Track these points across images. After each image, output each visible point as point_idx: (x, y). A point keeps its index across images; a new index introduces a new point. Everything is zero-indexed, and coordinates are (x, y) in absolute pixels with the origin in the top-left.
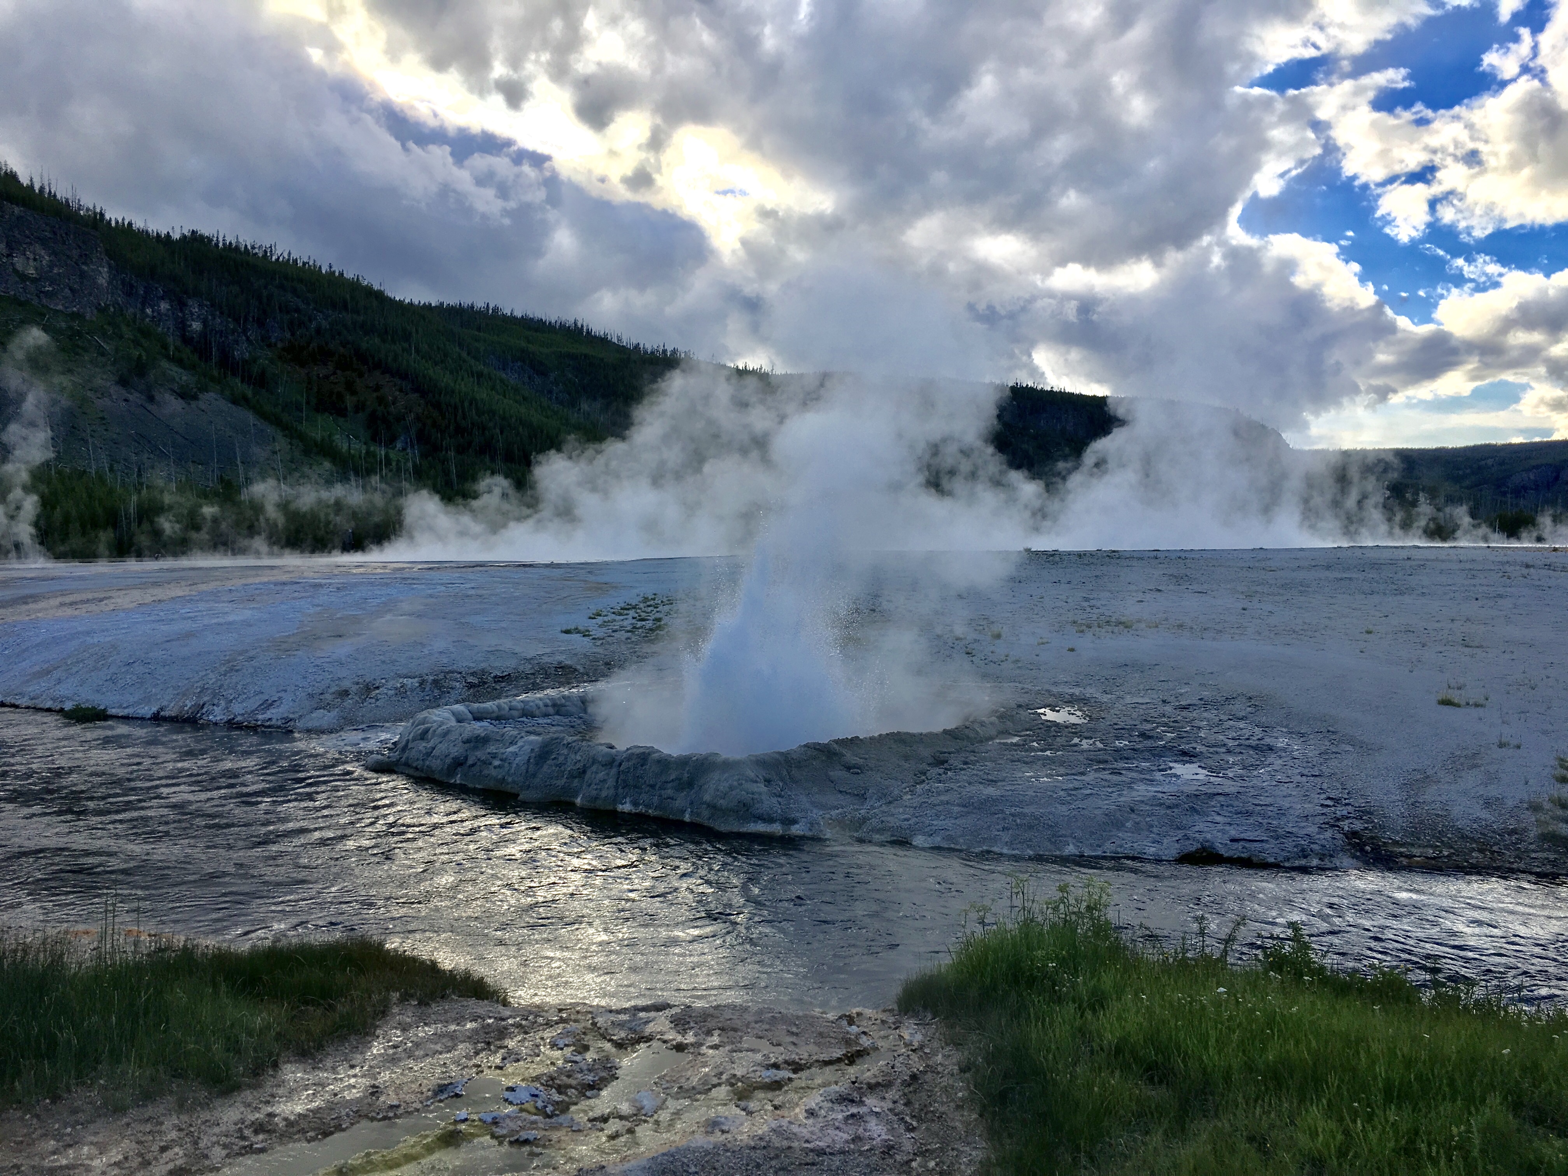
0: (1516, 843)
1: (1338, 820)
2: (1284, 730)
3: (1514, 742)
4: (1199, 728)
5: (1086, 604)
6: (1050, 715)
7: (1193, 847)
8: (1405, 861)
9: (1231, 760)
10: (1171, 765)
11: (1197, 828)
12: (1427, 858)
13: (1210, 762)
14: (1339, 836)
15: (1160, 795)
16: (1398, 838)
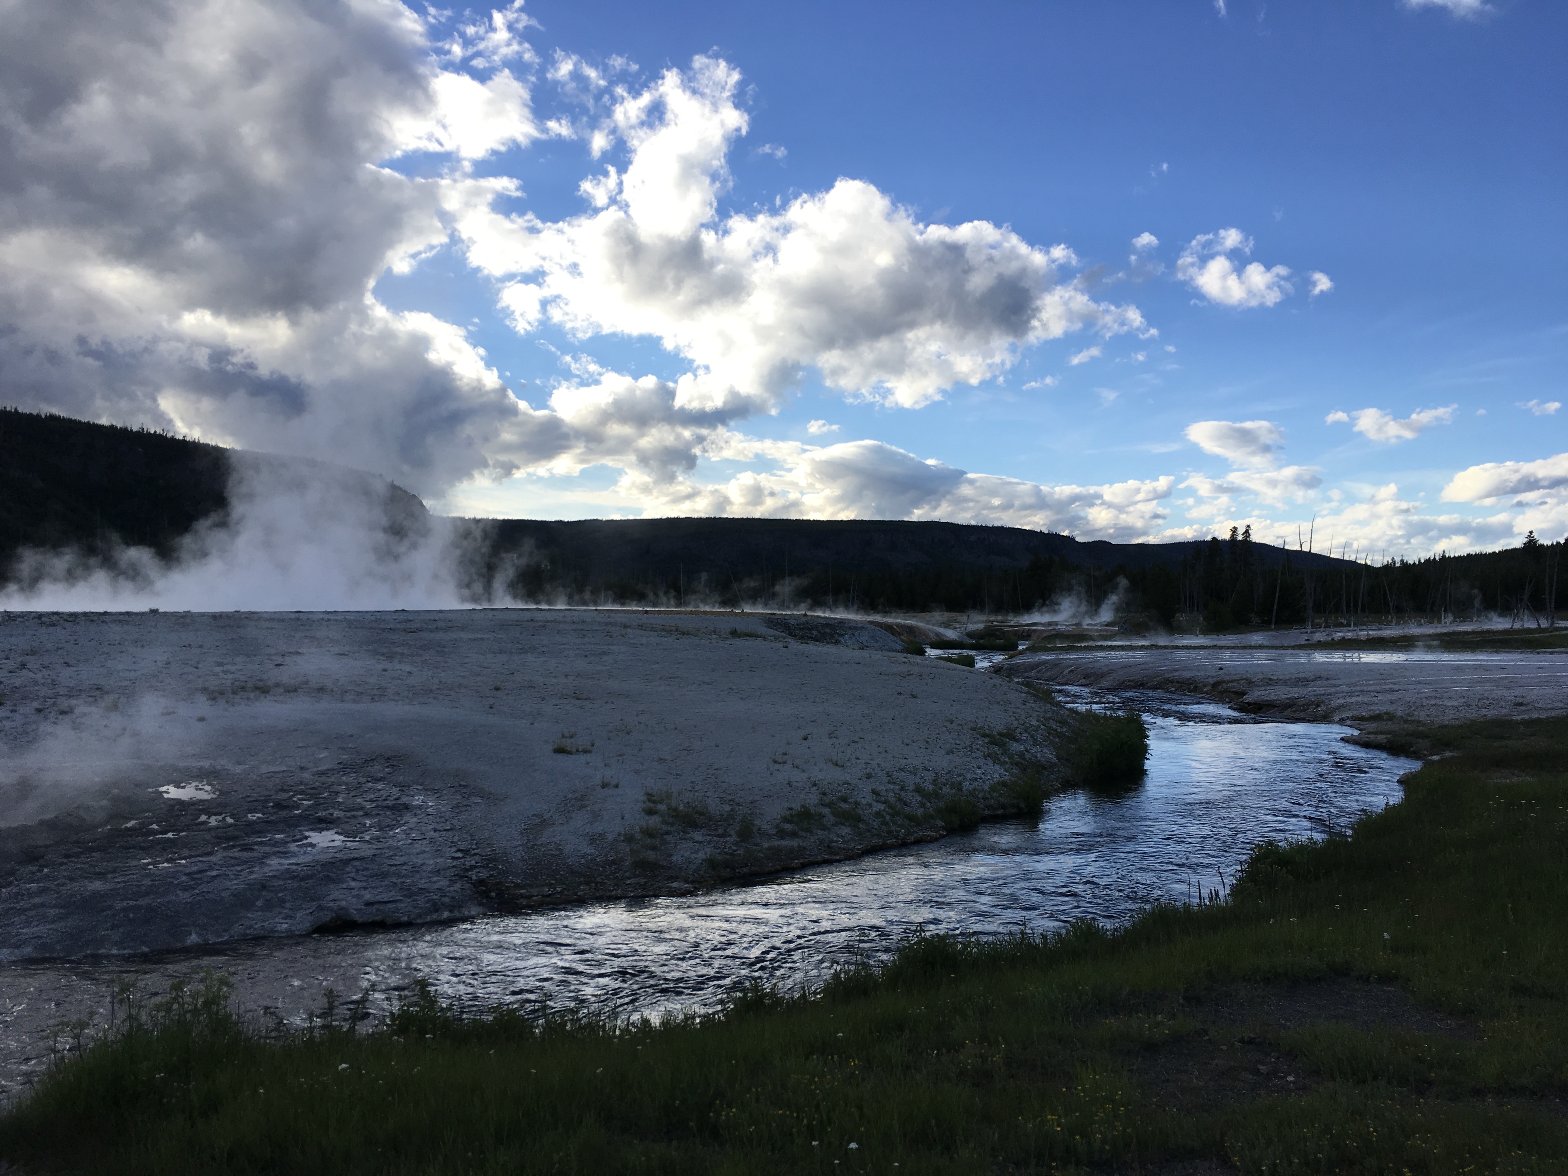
0: (615, 873)
1: (467, 870)
2: (419, 787)
3: (614, 782)
4: (337, 793)
5: (218, 669)
6: (173, 792)
7: (326, 917)
8: (524, 902)
9: (368, 822)
10: (307, 834)
11: (331, 897)
12: (543, 896)
13: (347, 827)
14: (467, 886)
15: (294, 867)
16: (519, 881)
